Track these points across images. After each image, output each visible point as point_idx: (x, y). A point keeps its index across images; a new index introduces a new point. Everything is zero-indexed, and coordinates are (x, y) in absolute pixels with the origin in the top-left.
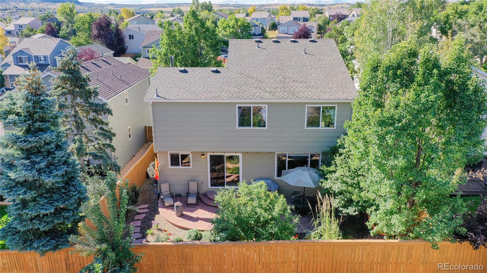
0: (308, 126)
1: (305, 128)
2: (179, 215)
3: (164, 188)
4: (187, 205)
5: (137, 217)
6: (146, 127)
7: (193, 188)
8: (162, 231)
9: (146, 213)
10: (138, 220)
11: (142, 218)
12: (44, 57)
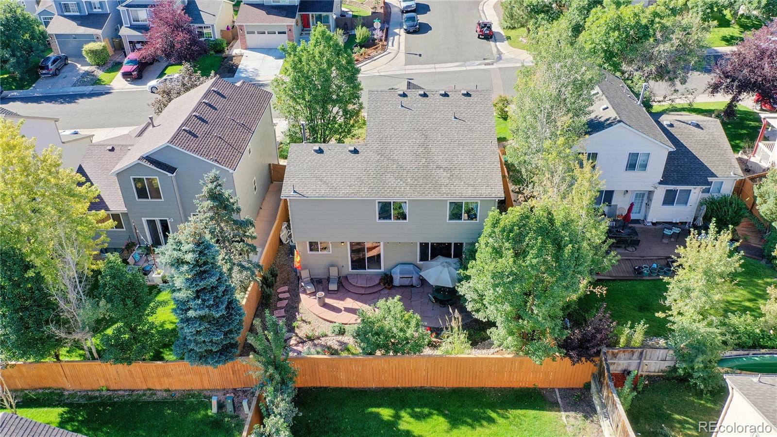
0: (450, 219)
1: (448, 221)
2: (322, 305)
3: (305, 274)
4: (329, 293)
5: (279, 304)
6: (270, 165)
7: (334, 272)
8: (306, 322)
9: (287, 298)
10: (281, 308)
11: (285, 305)
12: (100, 3)
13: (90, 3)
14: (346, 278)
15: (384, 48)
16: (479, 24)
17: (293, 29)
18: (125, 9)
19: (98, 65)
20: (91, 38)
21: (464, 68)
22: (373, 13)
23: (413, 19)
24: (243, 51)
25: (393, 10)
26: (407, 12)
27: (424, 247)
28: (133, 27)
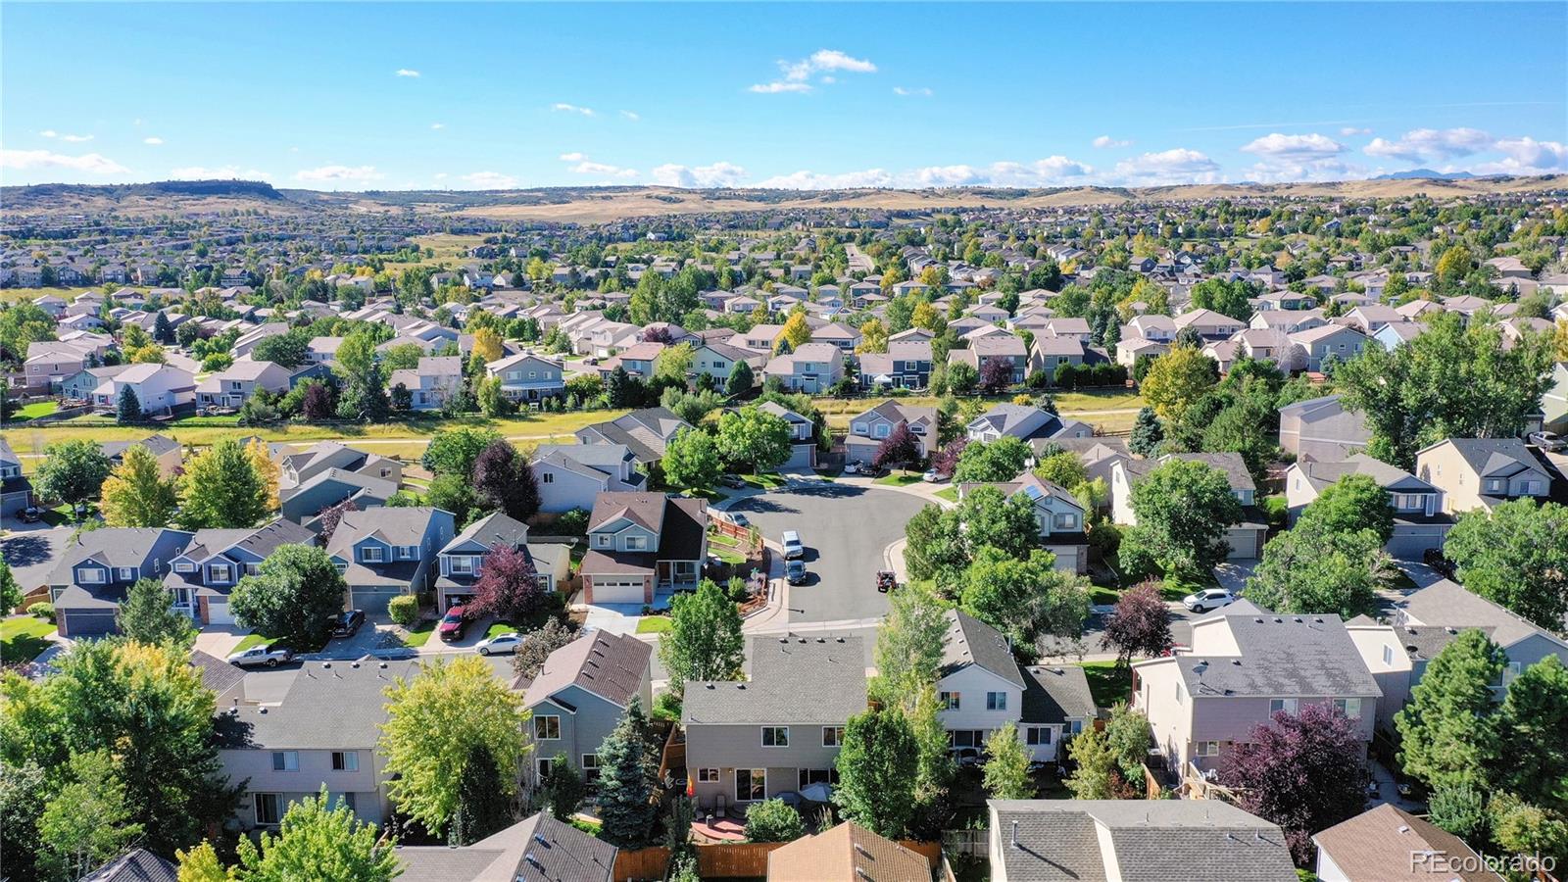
0: (825, 744)
1: (823, 747)
2: (711, 827)
4: (716, 818)
12: (411, 548)
13: (398, 548)
14: (732, 808)
15: (762, 604)
16: (879, 574)
17: (652, 580)
18: (446, 556)
19: (405, 624)
20: (396, 591)
21: (859, 626)
22: (748, 560)
23: (798, 568)
24: (589, 606)
25: (774, 557)
26: (792, 559)
27: (804, 773)
28: (451, 578)
